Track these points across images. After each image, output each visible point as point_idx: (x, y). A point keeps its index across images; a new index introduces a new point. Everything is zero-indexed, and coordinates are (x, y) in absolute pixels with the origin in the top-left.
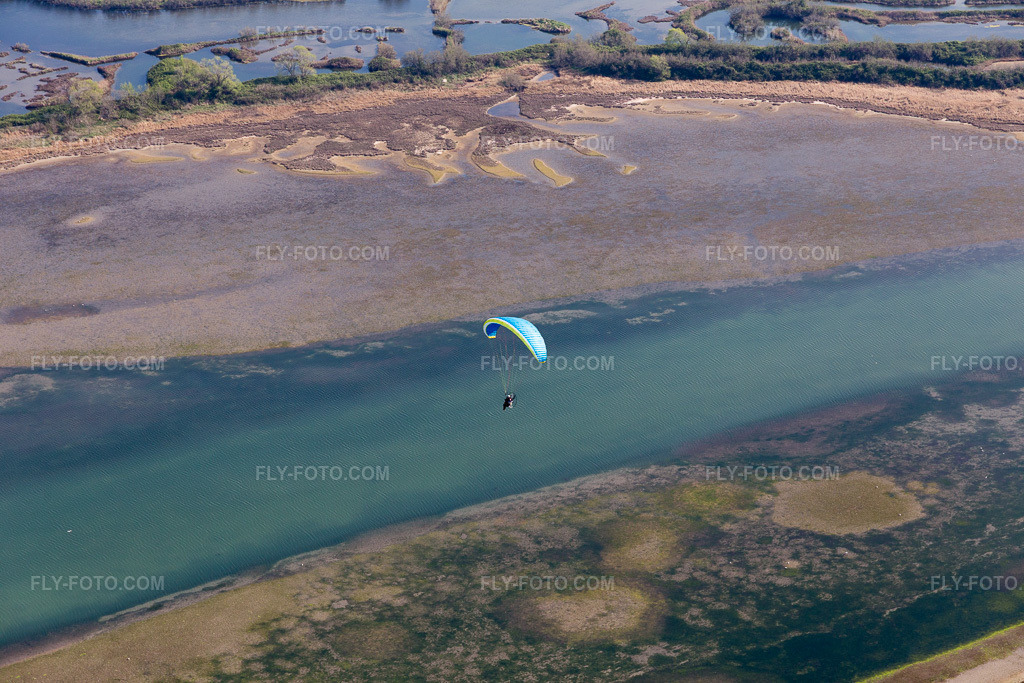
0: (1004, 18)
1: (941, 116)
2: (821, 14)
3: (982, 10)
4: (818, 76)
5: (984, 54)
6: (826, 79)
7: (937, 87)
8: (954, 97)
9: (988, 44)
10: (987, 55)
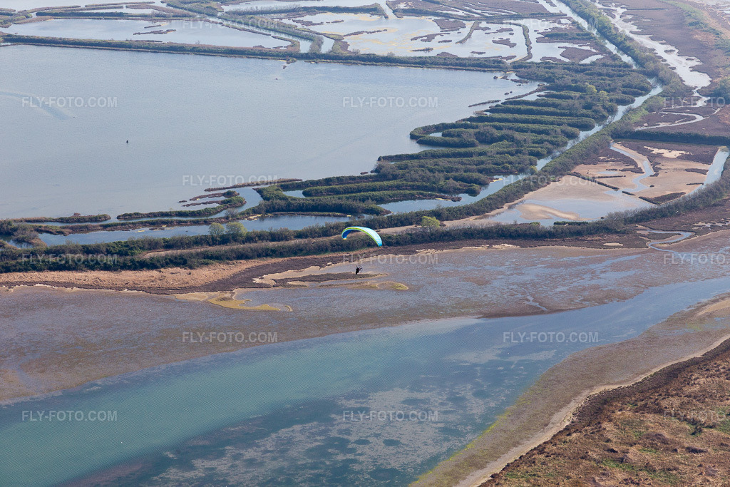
0: (145, 226)
1: (124, 288)
2: (24, 230)
3: (131, 222)
4: (35, 268)
5: (141, 248)
6: (40, 270)
7: (116, 270)
8: (129, 276)
9: (142, 242)
10: (142, 249)
